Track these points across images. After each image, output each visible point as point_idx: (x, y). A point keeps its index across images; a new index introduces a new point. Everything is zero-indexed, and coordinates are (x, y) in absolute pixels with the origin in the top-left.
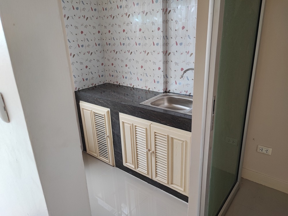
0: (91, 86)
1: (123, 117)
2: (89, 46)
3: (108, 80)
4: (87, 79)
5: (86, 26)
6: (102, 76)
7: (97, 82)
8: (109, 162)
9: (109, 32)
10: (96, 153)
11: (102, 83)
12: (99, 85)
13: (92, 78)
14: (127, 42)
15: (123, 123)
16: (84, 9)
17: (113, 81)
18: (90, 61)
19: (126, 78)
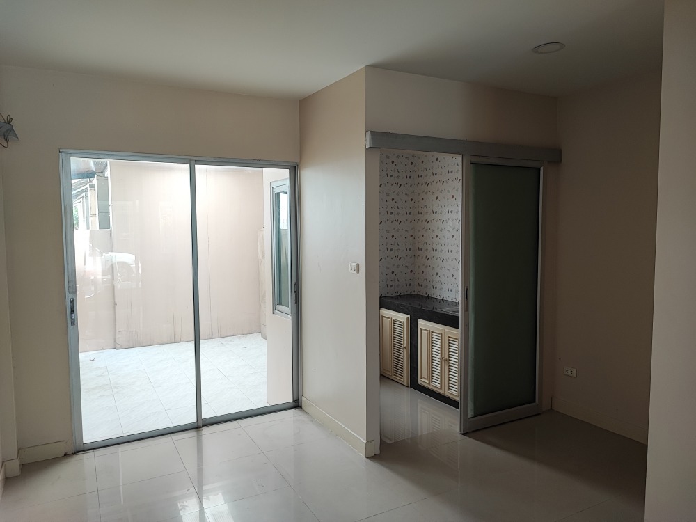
0: (395, 294)
1: (422, 324)
2: (398, 250)
3: (417, 290)
4: (391, 286)
5: (398, 230)
6: (410, 285)
7: (403, 290)
8: (404, 381)
9: (423, 236)
10: (389, 372)
11: (408, 293)
12: (404, 295)
13: (398, 286)
14: (439, 248)
15: (421, 329)
16: (398, 214)
17: (422, 292)
18: (398, 266)
19: (436, 288)
